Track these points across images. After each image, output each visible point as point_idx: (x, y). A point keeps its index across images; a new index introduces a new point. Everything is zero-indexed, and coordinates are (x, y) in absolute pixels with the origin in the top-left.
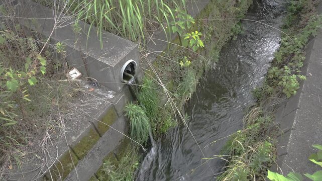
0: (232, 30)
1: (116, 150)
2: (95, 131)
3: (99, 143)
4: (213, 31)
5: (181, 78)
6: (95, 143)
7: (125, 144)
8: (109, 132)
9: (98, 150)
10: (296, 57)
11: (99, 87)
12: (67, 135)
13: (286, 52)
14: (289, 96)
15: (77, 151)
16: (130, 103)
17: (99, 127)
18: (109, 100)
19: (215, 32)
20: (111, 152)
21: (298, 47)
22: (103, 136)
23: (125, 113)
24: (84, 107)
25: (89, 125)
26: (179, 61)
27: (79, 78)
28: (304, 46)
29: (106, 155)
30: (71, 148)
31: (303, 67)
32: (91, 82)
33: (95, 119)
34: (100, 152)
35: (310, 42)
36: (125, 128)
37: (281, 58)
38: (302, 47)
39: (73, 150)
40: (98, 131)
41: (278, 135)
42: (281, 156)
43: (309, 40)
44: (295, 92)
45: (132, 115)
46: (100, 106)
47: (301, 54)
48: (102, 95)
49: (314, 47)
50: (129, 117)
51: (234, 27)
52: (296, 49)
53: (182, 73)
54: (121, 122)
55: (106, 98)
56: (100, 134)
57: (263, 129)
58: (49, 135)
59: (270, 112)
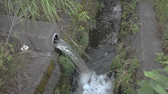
0: (98, 8)
1: (59, 82)
2: (46, 76)
3: (50, 81)
4: (90, 10)
5: (81, 37)
6: (48, 82)
7: (62, 78)
8: (53, 74)
9: (50, 85)
10: (133, 15)
11: (42, 52)
12: (32, 82)
13: (127, 13)
14: (136, 34)
15: (40, 89)
16: (60, 56)
17: (48, 73)
18: (49, 57)
19: (91, 10)
20: (56, 85)
21: (133, 10)
22: (51, 77)
23: (59, 62)
24: (36, 65)
25: (42, 74)
26: (78, 29)
27: (28, 49)
28: (135, 9)
29: (54, 87)
30: (36, 88)
31: (138, 19)
32: (36, 50)
33: (45, 69)
34: (51, 86)
35: (138, 6)
36: (60, 70)
37: (126, 17)
38: (134, 9)
39: (37, 90)
40: (47, 75)
41: (136, 54)
42: (141, 63)
43: (137, 6)
44: (138, 31)
45: (63, 62)
46: (45, 62)
47: (135, 13)
48: (45, 56)
49: (140, 8)
50: (61, 63)
51: (98, 6)
52: (132, 11)
53: (81, 34)
54: (58, 67)
55: (47, 57)
56: (49, 77)
57: (128, 53)
58: (22, 85)
59: (128, 44)
